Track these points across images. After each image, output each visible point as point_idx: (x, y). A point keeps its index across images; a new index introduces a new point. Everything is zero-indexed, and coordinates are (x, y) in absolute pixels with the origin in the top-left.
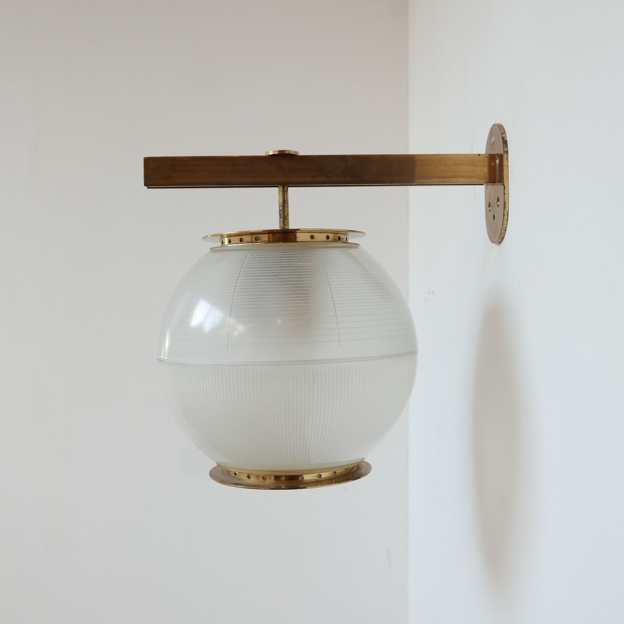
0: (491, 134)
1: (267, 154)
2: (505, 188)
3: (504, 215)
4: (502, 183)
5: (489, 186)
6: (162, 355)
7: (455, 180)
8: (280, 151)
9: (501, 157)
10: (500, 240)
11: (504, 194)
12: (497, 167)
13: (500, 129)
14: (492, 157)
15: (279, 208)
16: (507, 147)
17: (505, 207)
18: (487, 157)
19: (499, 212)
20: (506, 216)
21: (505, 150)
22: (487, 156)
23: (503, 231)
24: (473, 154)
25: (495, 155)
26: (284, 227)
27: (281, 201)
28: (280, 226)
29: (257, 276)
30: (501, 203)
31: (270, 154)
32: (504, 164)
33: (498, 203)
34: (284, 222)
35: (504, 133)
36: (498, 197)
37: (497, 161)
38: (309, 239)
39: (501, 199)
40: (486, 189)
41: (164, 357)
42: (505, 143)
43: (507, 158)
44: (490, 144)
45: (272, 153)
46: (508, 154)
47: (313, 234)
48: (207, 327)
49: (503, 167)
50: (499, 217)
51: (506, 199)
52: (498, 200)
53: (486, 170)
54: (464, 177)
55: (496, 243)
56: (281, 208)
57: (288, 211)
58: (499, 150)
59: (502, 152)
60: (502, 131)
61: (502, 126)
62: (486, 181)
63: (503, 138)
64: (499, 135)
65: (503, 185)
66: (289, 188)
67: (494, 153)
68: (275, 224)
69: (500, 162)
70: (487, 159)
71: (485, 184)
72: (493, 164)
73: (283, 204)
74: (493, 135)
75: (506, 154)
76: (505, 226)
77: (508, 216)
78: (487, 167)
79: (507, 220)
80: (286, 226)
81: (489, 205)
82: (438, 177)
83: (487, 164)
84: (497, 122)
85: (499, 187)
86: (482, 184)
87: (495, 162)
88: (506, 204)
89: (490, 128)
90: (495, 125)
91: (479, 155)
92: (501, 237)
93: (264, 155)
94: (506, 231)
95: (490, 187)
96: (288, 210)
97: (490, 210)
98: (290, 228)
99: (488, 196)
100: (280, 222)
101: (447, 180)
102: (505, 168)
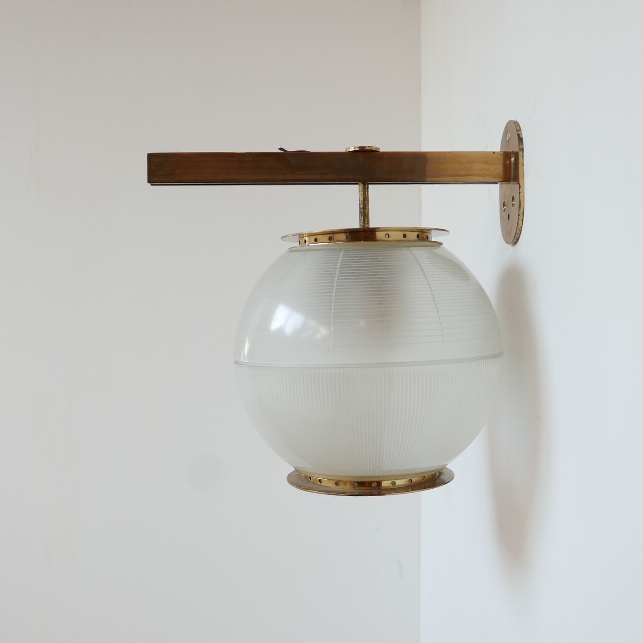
0: (506, 130)
1: (348, 151)
2: (520, 187)
3: (519, 215)
4: (517, 182)
5: (503, 185)
6: (242, 358)
7: (469, 179)
8: (360, 147)
9: (516, 155)
10: (515, 240)
11: (520, 193)
12: (512, 165)
13: (516, 126)
14: (507, 155)
15: (360, 206)
16: (522, 144)
17: (520, 207)
18: (501, 155)
19: (514, 211)
20: (521, 215)
21: (521, 147)
22: (502, 153)
23: (518, 231)
24: (487, 152)
25: (510, 152)
26: (364, 226)
27: (362, 198)
28: (360, 226)
29: (355, 276)
30: (516, 202)
31: (351, 150)
32: (520, 162)
33: (513, 203)
34: (364, 221)
35: (519, 130)
36: (513, 196)
37: (513, 159)
38: (401, 237)
39: (516, 198)
40: (501, 188)
41: (243, 359)
42: (521, 140)
43: (523, 156)
44: (505, 141)
45: (353, 150)
46: (523, 152)
47: (388, 233)
48: (289, 330)
49: (518, 165)
50: (514, 217)
51: (522, 199)
52: (513, 198)
53: (501, 168)
54: (478, 175)
55: (510, 244)
56: (362, 206)
57: (368, 210)
58: (514, 148)
59: (517, 150)
60: (518, 128)
61: (518, 123)
62: (500, 180)
63: (519, 135)
64: (514, 132)
65: (519, 183)
66: (370, 186)
67: (510, 151)
68: (355, 223)
69: (515, 160)
70: (502, 157)
71: (500, 183)
72: (508, 162)
73: (364, 202)
74: (509, 131)
75: (521, 152)
76: (520, 226)
77: (523, 215)
78: (502, 165)
79: (523, 220)
80: (366, 225)
81: (504, 204)
82: (451, 176)
83: (501, 162)
84: (513, 119)
85: (513, 186)
86: (497, 183)
87: (510, 161)
88: (522, 204)
89: (505, 125)
90: (510, 121)
91: (494, 153)
92: (516, 238)
93: (344, 151)
94: (521, 231)
95: (505, 186)
96: (368, 208)
97: (504, 210)
98: (371, 226)
99: (502, 195)
100: (360, 220)
101: (460, 178)
102: (520, 166)
